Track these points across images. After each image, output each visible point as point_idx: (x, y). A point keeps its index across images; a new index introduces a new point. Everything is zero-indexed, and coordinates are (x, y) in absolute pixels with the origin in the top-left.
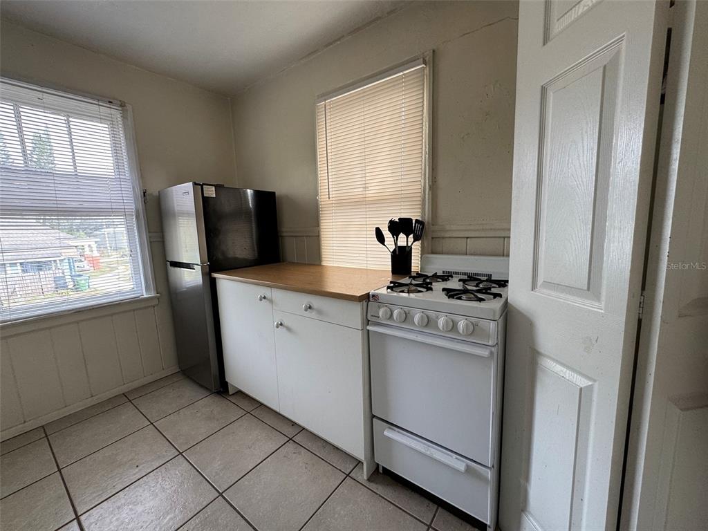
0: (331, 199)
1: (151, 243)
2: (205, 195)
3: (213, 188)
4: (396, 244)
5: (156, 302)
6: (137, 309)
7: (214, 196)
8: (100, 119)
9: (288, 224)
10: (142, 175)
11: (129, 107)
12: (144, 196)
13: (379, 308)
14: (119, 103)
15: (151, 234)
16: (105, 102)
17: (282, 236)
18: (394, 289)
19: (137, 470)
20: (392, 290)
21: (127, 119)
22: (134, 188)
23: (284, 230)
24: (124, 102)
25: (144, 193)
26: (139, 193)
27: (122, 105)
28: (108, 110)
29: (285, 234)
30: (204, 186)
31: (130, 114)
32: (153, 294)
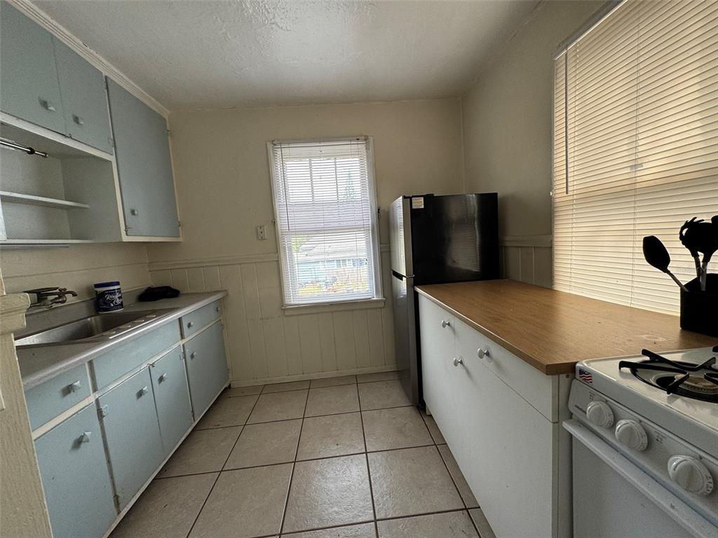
0: (570, 193)
1: (381, 253)
2: (413, 208)
3: (423, 198)
4: (701, 271)
5: (382, 305)
6: (369, 309)
7: (423, 207)
8: (352, 155)
9: (514, 233)
10: (377, 195)
11: (371, 139)
12: (379, 212)
13: (592, 398)
14: (363, 138)
15: (382, 245)
16: (354, 140)
17: (505, 247)
18: (640, 371)
19: (336, 447)
20: (634, 372)
21: (369, 149)
22: (371, 207)
23: (507, 238)
24: (367, 136)
25: (379, 210)
26: (375, 211)
27: (366, 139)
28: (356, 146)
29: (508, 244)
30: (413, 199)
31: (371, 144)
32: (381, 298)
